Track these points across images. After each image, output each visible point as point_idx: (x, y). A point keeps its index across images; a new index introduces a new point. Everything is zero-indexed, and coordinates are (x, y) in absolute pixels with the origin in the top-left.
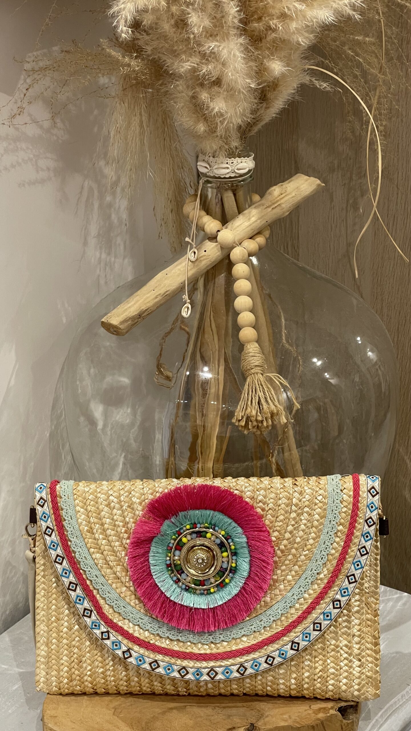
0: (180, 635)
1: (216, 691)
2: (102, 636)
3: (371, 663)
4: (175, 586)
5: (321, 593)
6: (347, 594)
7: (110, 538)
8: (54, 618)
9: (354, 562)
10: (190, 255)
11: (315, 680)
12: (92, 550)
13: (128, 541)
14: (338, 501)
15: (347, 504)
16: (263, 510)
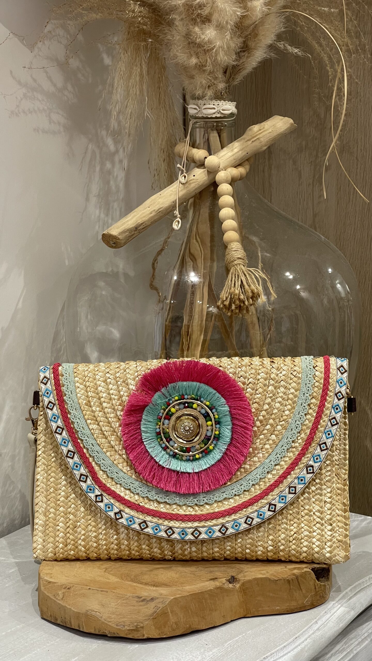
0: (168, 498)
1: (199, 554)
2: (96, 499)
3: (342, 527)
4: (163, 452)
5: (296, 459)
6: (319, 460)
7: (106, 410)
8: (52, 489)
9: (326, 431)
10: (181, 179)
11: (290, 542)
12: (89, 421)
13: (122, 413)
14: (311, 376)
15: (319, 379)
16: (244, 383)
